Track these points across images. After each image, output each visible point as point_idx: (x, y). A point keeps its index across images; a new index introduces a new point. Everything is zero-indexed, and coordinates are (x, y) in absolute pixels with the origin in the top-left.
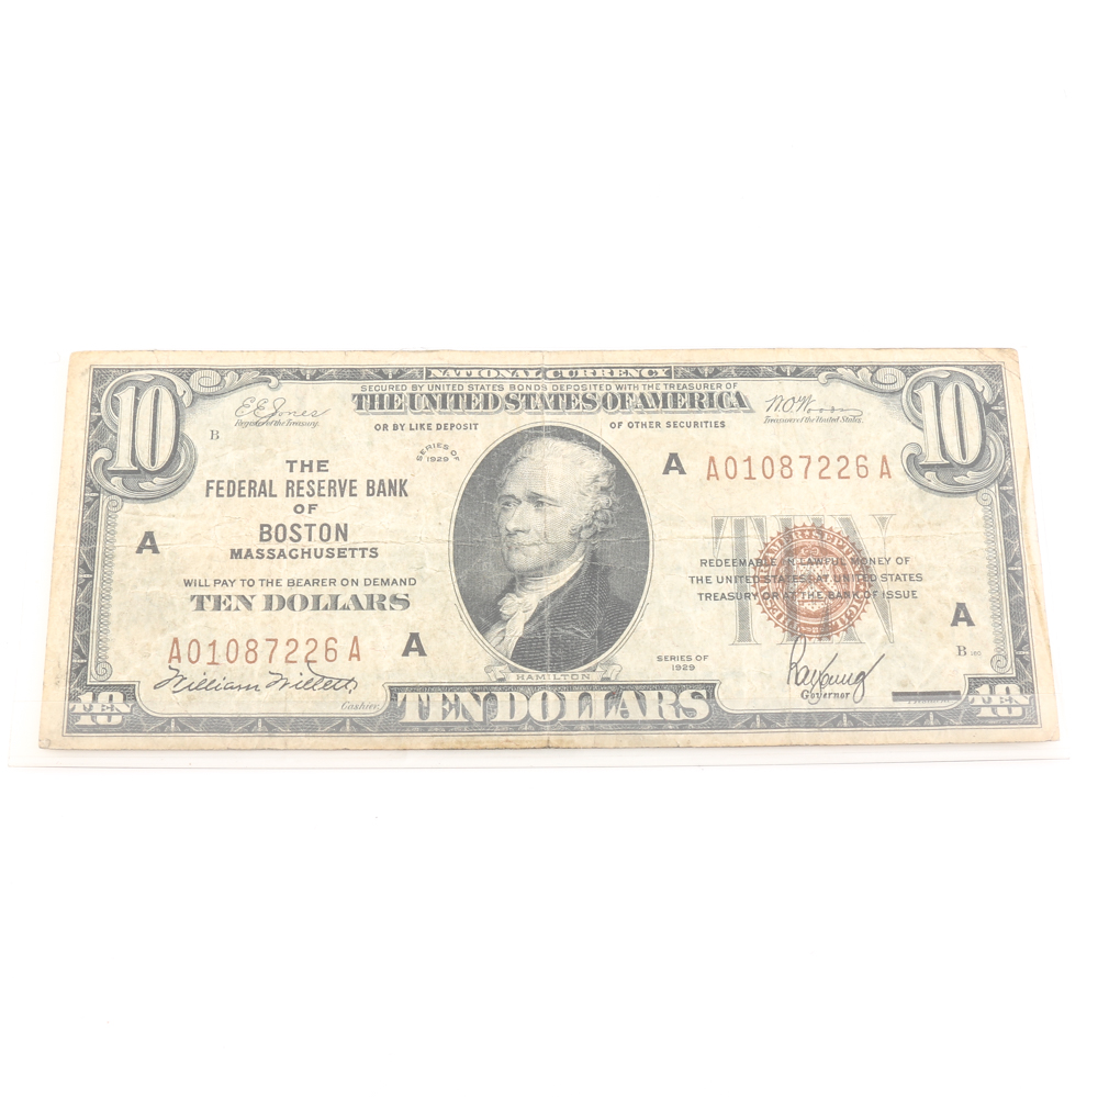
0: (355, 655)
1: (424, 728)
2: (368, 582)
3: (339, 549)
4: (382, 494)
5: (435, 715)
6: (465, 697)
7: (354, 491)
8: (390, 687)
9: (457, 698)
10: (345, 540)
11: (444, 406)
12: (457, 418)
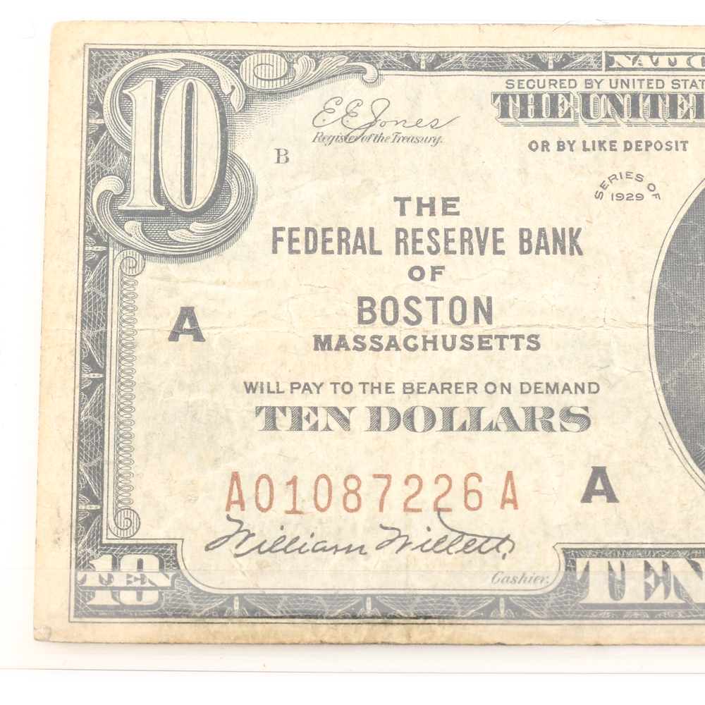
0: (510, 500)
1: (619, 612)
2: (526, 388)
3: (480, 337)
4: (542, 251)
5: (633, 593)
6: (678, 566)
7: (500, 247)
8: (565, 551)
9: (666, 567)
10: (489, 322)
11: (635, 113)
12: (655, 133)
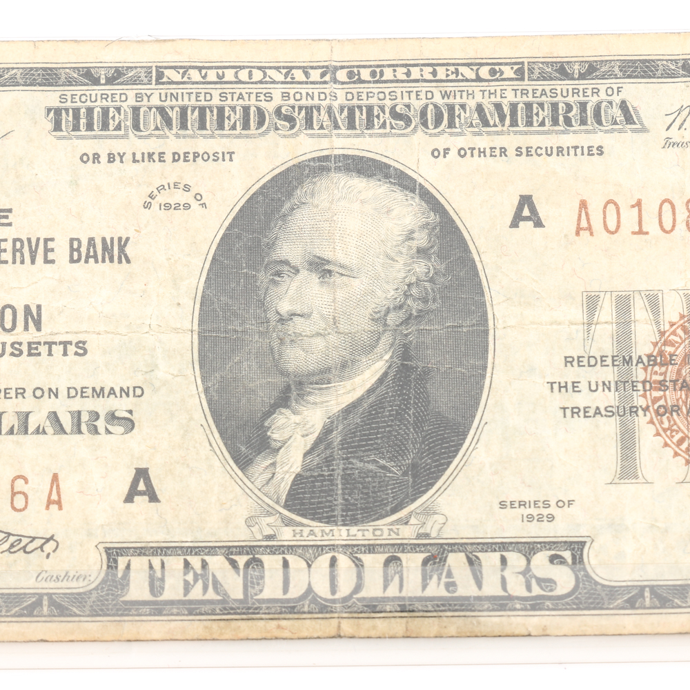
0: (54, 502)
1: (158, 608)
2: (73, 393)
3: (29, 344)
4: (92, 260)
5: (173, 590)
6: (217, 563)
7: (51, 256)
8: (107, 550)
9: (204, 565)
10: (39, 329)
11: (184, 126)
12: (203, 144)
